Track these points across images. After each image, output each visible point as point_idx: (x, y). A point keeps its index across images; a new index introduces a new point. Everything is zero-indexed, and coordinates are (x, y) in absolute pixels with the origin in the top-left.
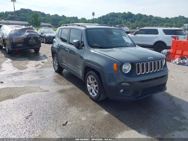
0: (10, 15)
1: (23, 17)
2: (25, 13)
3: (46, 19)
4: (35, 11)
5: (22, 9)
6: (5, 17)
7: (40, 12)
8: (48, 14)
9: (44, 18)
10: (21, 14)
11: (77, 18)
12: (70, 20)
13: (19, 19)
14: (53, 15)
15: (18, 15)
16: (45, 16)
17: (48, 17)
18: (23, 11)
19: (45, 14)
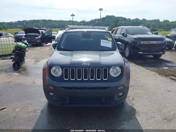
0: (97, 22)
1: (107, 23)
2: (109, 19)
3: (126, 23)
4: (117, 17)
5: (107, 16)
6: (94, 24)
7: (122, 17)
8: (129, 19)
9: (125, 22)
10: (106, 20)
11: (158, 20)
12: (150, 23)
13: (103, 25)
14: (134, 19)
15: (103, 21)
16: (126, 21)
17: (129, 21)
18: (108, 17)
19: (126, 19)
